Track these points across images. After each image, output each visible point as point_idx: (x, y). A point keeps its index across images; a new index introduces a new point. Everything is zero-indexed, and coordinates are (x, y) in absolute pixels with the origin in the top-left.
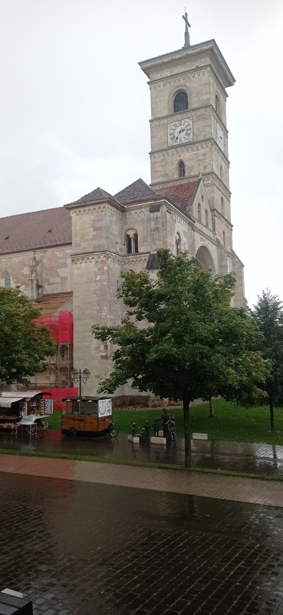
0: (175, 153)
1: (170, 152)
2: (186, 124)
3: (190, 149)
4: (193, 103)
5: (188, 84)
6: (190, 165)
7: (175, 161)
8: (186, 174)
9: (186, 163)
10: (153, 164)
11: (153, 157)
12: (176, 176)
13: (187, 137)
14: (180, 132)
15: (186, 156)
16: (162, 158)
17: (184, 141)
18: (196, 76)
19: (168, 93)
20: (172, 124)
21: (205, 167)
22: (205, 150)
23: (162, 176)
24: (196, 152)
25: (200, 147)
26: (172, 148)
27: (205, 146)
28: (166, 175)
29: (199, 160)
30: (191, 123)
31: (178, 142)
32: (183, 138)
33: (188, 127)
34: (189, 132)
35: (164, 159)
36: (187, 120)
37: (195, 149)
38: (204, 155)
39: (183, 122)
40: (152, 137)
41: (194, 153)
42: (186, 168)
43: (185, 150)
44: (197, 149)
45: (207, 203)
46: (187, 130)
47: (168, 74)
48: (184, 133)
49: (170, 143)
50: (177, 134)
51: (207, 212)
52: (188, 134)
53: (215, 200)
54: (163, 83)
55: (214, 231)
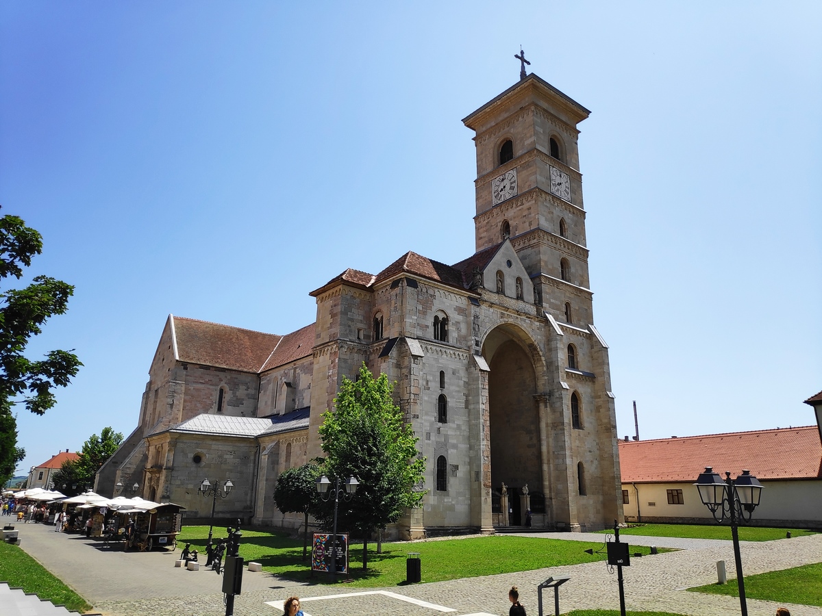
0: (500, 213)
1: (495, 211)
2: (510, 177)
3: (514, 206)
4: (518, 151)
5: (512, 131)
6: (515, 224)
7: (499, 222)
8: (511, 236)
9: (511, 223)
10: (477, 229)
11: (477, 223)
13: (511, 191)
14: (504, 187)
15: (510, 214)
16: (486, 221)
17: (508, 197)
18: (520, 119)
19: (492, 145)
20: (496, 180)
21: (530, 224)
22: (530, 203)
23: (486, 242)
24: (521, 207)
25: (525, 201)
26: (497, 206)
27: (529, 198)
28: (490, 240)
29: (524, 216)
30: (515, 174)
31: (502, 199)
32: (507, 194)
33: (512, 180)
34: (513, 185)
35: (488, 223)
36: (511, 171)
37: (519, 204)
38: (529, 209)
39: (507, 175)
40: (477, 199)
41: (518, 208)
42: (511, 228)
43: (509, 207)
44: (522, 204)
45: (519, 270)
46: (511, 183)
47: (493, 124)
48: (508, 187)
49: (495, 201)
50: (502, 190)
51: (519, 280)
52: (512, 188)
53: (542, 264)
54: (487, 136)
55: (538, 302)
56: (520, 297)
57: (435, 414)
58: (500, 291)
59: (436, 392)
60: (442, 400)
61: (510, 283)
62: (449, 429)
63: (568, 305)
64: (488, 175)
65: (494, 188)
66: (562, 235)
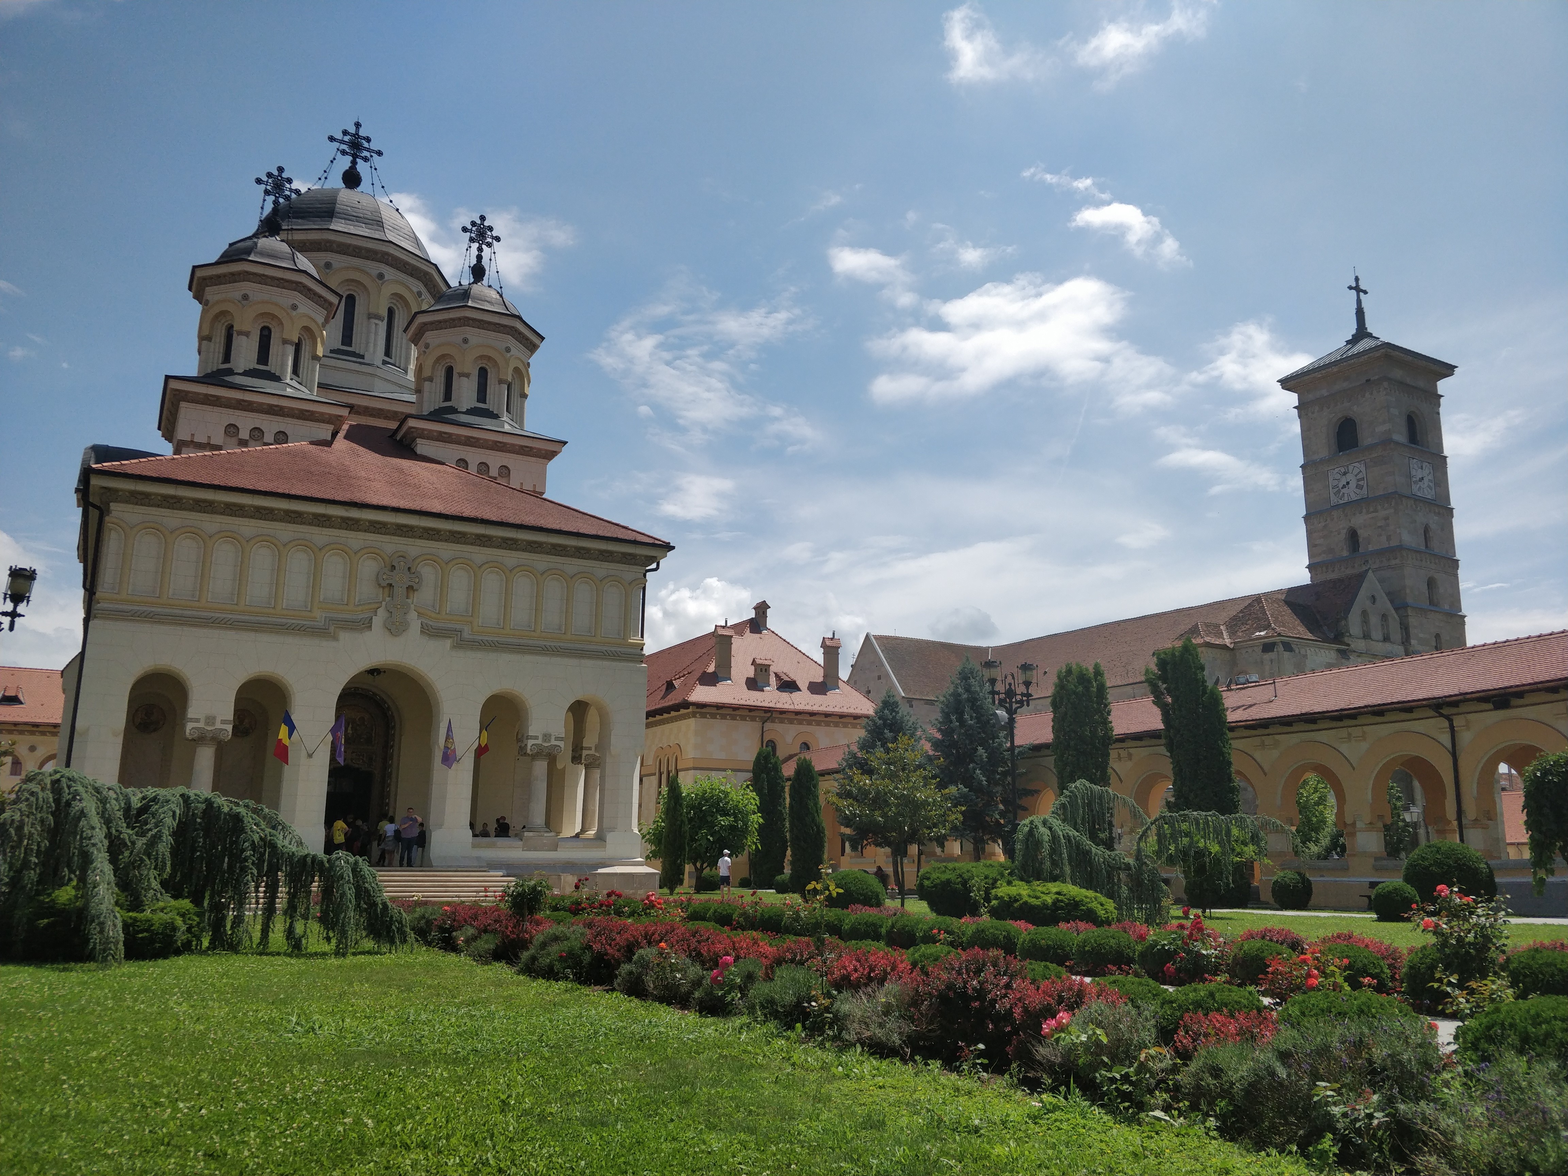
0: (1342, 516)
1: (1335, 513)
2: (1356, 471)
3: (1364, 511)
4: (1366, 438)
5: (1355, 408)
6: (1366, 535)
7: (1343, 528)
8: (1361, 550)
9: (1359, 532)
10: (1309, 533)
11: (1309, 524)
12: (1345, 553)
13: (1358, 491)
14: (1348, 483)
15: (1359, 520)
16: (1323, 524)
17: (1354, 497)
18: (1367, 395)
19: (1324, 421)
20: (1335, 472)
21: (1389, 538)
22: (1387, 511)
24: (1374, 515)
25: (1379, 507)
26: (1337, 507)
27: (1386, 505)
29: (1380, 527)
30: (1363, 469)
31: (1346, 499)
32: (1352, 493)
33: (1360, 476)
34: (1361, 483)
35: (1325, 526)
36: (1357, 464)
37: (1371, 509)
38: (1386, 519)
39: (1351, 468)
41: (1370, 516)
42: (1361, 540)
43: (1357, 512)
44: (1376, 511)
45: (1384, 603)
46: (1358, 480)
47: (1325, 393)
48: (1353, 484)
49: (1334, 500)
50: (1344, 487)
51: (1384, 617)
52: (1359, 487)
53: (1408, 591)
54: (1317, 408)
56: (1386, 639)
58: (1367, 635)
61: (1375, 623)
63: (1438, 636)
64: (1322, 461)
65: (1332, 483)
66: (1427, 547)
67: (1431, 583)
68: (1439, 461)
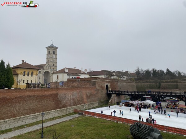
11: (47, 59)
12: (48, 62)
24: (50, 59)
45: (48, 66)
53: (51, 65)
55: (50, 68)
56: (48, 68)
57: (39, 79)
58: (46, 68)
59: (39, 77)
60: (40, 78)
61: (47, 67)
62: (40, 80)
64: (48, 54)
66: (54, 61)
67: (54, 64)
68: (56, 55)
